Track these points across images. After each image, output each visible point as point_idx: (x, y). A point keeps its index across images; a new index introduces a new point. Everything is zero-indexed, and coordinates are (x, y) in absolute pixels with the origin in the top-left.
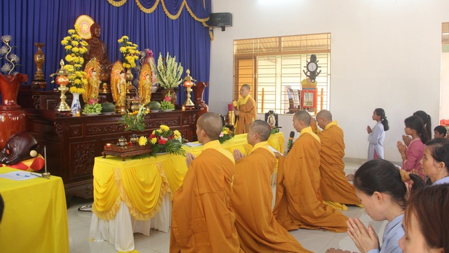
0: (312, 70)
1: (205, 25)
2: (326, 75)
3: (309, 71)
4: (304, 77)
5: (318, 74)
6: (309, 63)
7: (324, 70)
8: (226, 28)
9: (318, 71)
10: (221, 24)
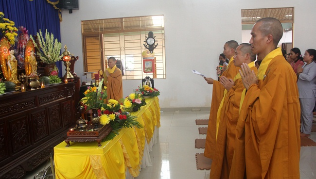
0: (150, 44)
1: (56, 8)
2: (162, 47)
3: (148, 44)
4: (144, 49)
5: (156, 46)
6: (148, 39)
7: (160, 43)
8: (73, 11)
9: (156, 44)
10: (69, 7)
